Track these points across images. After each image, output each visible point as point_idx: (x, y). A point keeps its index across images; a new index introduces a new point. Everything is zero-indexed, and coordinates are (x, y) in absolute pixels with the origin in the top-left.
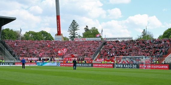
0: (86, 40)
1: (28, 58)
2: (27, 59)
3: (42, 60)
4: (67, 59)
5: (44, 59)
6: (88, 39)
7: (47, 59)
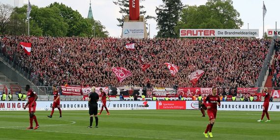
4: (189, 90)
5: (125, 90)
6: (222, 33)
7: (132, 91)
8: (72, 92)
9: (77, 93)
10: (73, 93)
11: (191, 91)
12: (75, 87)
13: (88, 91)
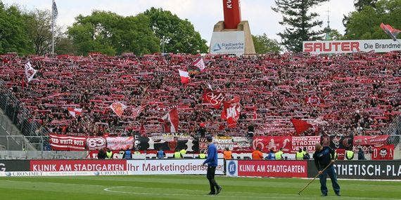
0: (362, 48)
1: (90, 141)
2: (86, 146)
3: (152, 147)
4: (272, 140)
5: (162, 142)
6: (371, 46)
7: (174, 143)
8: (70, 145)
9: (79, 146)
10: (71, 147)
11: (276, 143)
12: (74, 136)
13: (97, 142)
